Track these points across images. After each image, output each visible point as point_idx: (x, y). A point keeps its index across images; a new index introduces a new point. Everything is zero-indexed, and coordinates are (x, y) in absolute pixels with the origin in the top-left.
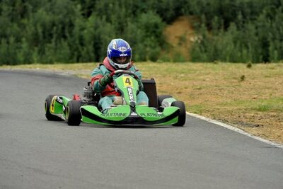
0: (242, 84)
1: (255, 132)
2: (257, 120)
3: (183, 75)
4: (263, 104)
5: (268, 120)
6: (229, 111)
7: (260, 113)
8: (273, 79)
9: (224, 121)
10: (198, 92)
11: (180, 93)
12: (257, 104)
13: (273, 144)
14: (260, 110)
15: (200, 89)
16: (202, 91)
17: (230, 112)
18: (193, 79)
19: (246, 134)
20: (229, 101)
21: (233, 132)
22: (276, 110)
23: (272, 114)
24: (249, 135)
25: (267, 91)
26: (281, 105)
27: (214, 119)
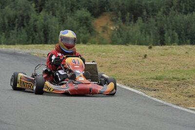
0: (145, 60)
1: (153, 95)
2: (154, 86)
3: (104, 54)
4: (159, 75)
5: (162, 86)
6: (135, 80)
7: (157, 81)
8: (166, 57)
9: (132, 87)
10: (114, 66)
11: (101, 66)
12: (154, 75)
13: (165, 103)
14: (157, 79)
16: (116, 65)
17: (137, 81)
18: (111, 57)
19: (146, 96)
20: (135, 72)
21: (138, 94)
22: (168, 79)
23: (165, 82)
24: (149, 97)
25: (162, 65)
26: (171, 75)
27: (125, 85)
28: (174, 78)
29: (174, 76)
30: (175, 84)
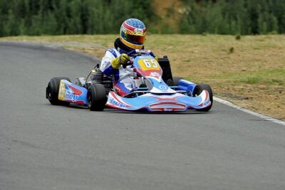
0: (231, 56)
1: (244, 105)
2: (246, 93)
3: (171, 47)
4: (252, 76)
5: (257, 93)
6: (218, 84)
7: (249, 85)
8: (262, 51)
10: (187, 64)
12: (246, 77)
13: (262, 116)
14: (249, 82)
15: (188, 61)
16: (190, 63)
18: (182, 51)
19: (235, 106)
20: (218, 73)
21: (222, 104)
22: (265, 83)
23: (262, 86)
24: (238, 108)
25: (256, 63)
26: (271, 77)
28: (274, 81)
29: (275, 78)
30: (276, 90)
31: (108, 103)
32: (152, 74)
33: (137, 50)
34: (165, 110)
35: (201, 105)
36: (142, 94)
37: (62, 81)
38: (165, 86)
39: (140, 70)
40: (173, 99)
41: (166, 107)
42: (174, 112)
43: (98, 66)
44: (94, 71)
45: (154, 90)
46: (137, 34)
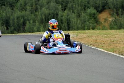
10: (113, 43)
18: (110, 37)
27: (120, 54)
31: (41, 51)
32: (58, 40)
33: (54, 31)
34: (62, 53)
35: (76, 51)
36: (53, 47)
37: (28, 43)
38: (62, 44)
39: (55, 38)
40: (65, 49)
41: (62, 52)
42: (65, 54)
43: (42, 37)
44: (40, 39)
45: (58, 46)
46: (54, 25)
